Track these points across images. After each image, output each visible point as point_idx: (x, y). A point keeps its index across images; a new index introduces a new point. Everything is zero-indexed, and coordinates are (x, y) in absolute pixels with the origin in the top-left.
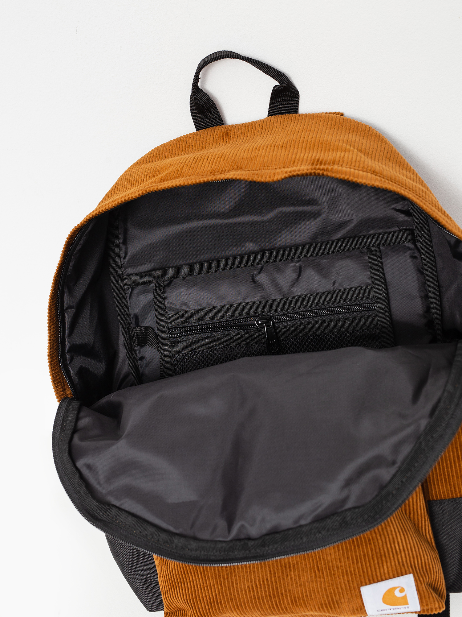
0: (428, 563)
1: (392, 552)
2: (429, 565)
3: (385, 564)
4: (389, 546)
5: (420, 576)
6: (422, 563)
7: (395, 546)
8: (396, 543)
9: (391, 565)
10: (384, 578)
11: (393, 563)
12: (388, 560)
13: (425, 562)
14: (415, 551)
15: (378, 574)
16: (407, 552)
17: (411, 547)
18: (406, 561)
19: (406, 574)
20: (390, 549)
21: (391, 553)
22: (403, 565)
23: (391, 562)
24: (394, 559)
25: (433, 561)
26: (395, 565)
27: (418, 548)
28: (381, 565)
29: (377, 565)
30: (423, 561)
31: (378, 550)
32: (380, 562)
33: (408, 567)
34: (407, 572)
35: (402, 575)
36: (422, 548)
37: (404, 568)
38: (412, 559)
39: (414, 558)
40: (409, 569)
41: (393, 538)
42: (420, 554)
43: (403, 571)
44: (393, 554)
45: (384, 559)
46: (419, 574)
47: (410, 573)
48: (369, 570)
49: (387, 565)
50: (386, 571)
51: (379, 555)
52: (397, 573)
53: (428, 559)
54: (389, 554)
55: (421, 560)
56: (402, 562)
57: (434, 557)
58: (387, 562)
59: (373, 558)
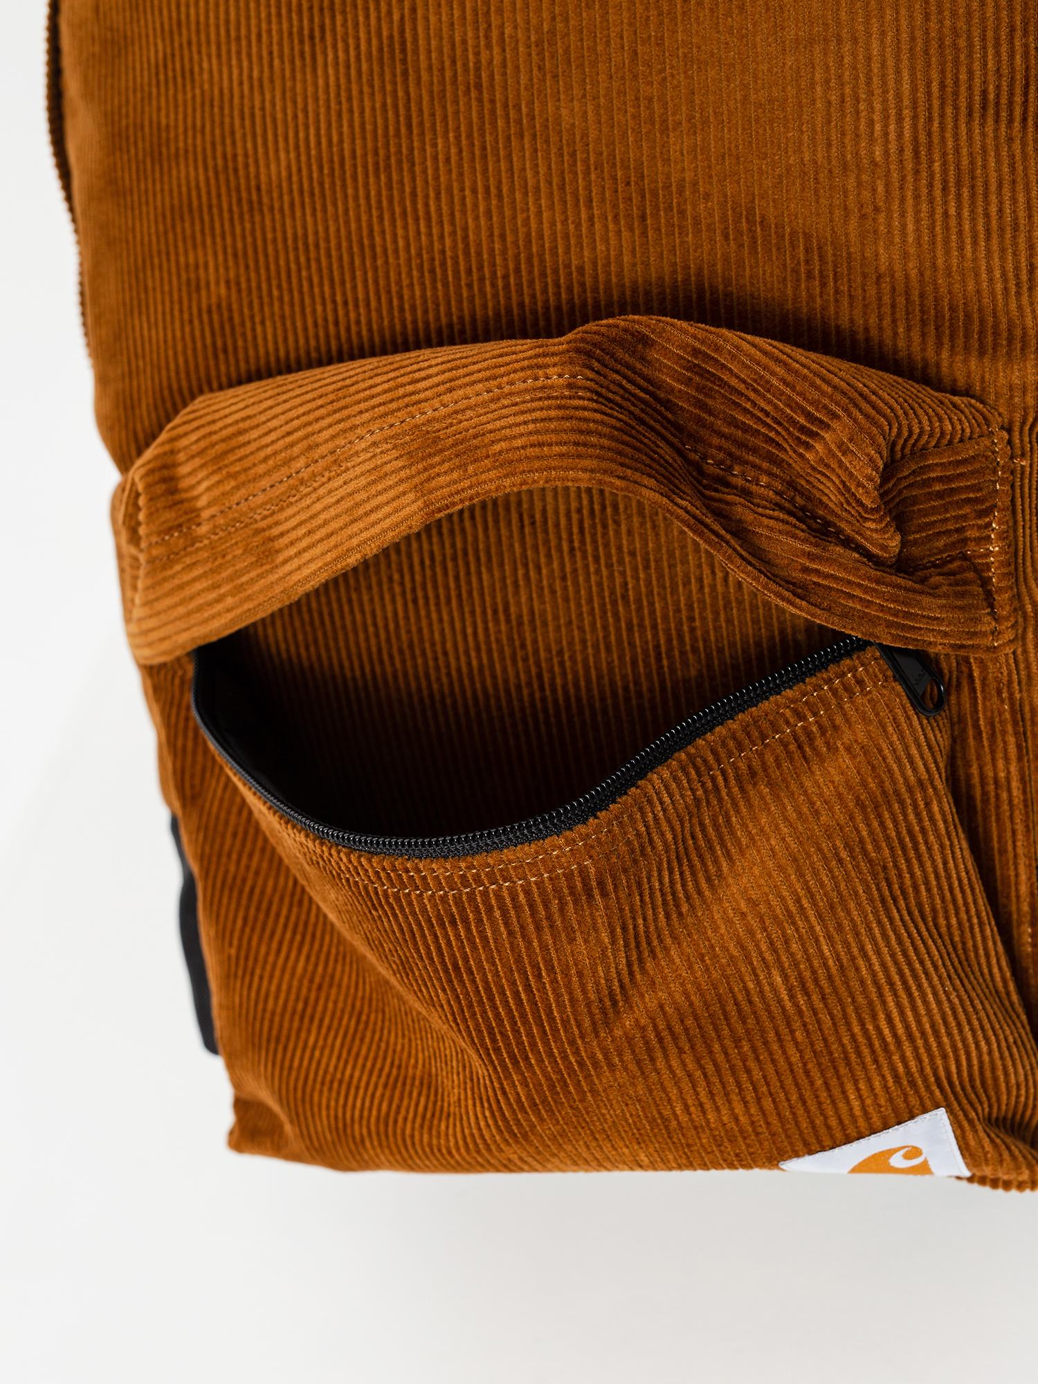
0: (992, 1062)
1: (871, 1045)
2: (993, 1069)
3: (850, 1087)
4: (857, 1029)
5: (968, 1107)
6: (970, 1066)
7: (878, 1029)
8: (882, 1016)
9: (872, 1089)
10: (851, 1131)
11: (877, 1084)
12: (859, 1073)
13: (981, 1062)
14: (949, 1034)
15: (833, 1122)
16: (920, 1043)
17: (933, 1026)
18: (922, 1070)
19: (925, 1110)
20: (861, 1039)
21: (866, 1051)
22: (912, 1083)
23: (869, 1080)
24: (879, 1067)
25: (1006, 1054)
26: (886, 1088)
27: (959, 1024)
28: (836, 1092)
29: (823, 1095)
30: (975, 1062)
31: (819, 1046)
32: (833, 1082)
33: (928, 1087)
34: (928, 1103)
35: (912, 1117)
36: (969, 1023)
37: (917, 1092)
38: (939, 1062)
39: (945, 1057)
40: (931, 1093)
41: (870, 1003)
42: (964, 1040)
43: (914, 1101)
44: (873, 1052)
45: (843, 1070)
46: (964, 1101)
47: (937, 1107)
48: (800, 1111)
49: (858, 1090)
50: (857, 1111)
51: (825, 1060)
52: (895, 1110)
53: (990, 1052)
54: (859, 1054)
55: (969, 1059)
56: (908, 1072)
57: (1011, 1040)
58: (856, 1082)
59: (807, 1073)
